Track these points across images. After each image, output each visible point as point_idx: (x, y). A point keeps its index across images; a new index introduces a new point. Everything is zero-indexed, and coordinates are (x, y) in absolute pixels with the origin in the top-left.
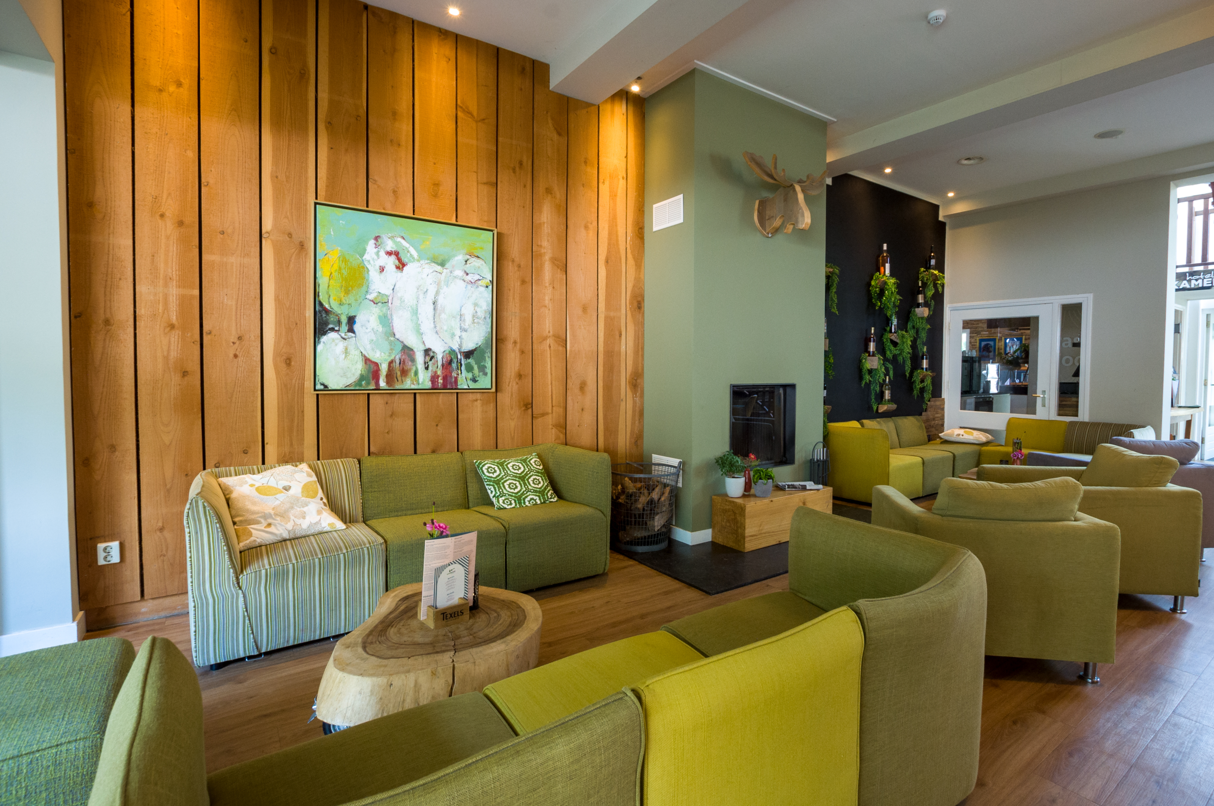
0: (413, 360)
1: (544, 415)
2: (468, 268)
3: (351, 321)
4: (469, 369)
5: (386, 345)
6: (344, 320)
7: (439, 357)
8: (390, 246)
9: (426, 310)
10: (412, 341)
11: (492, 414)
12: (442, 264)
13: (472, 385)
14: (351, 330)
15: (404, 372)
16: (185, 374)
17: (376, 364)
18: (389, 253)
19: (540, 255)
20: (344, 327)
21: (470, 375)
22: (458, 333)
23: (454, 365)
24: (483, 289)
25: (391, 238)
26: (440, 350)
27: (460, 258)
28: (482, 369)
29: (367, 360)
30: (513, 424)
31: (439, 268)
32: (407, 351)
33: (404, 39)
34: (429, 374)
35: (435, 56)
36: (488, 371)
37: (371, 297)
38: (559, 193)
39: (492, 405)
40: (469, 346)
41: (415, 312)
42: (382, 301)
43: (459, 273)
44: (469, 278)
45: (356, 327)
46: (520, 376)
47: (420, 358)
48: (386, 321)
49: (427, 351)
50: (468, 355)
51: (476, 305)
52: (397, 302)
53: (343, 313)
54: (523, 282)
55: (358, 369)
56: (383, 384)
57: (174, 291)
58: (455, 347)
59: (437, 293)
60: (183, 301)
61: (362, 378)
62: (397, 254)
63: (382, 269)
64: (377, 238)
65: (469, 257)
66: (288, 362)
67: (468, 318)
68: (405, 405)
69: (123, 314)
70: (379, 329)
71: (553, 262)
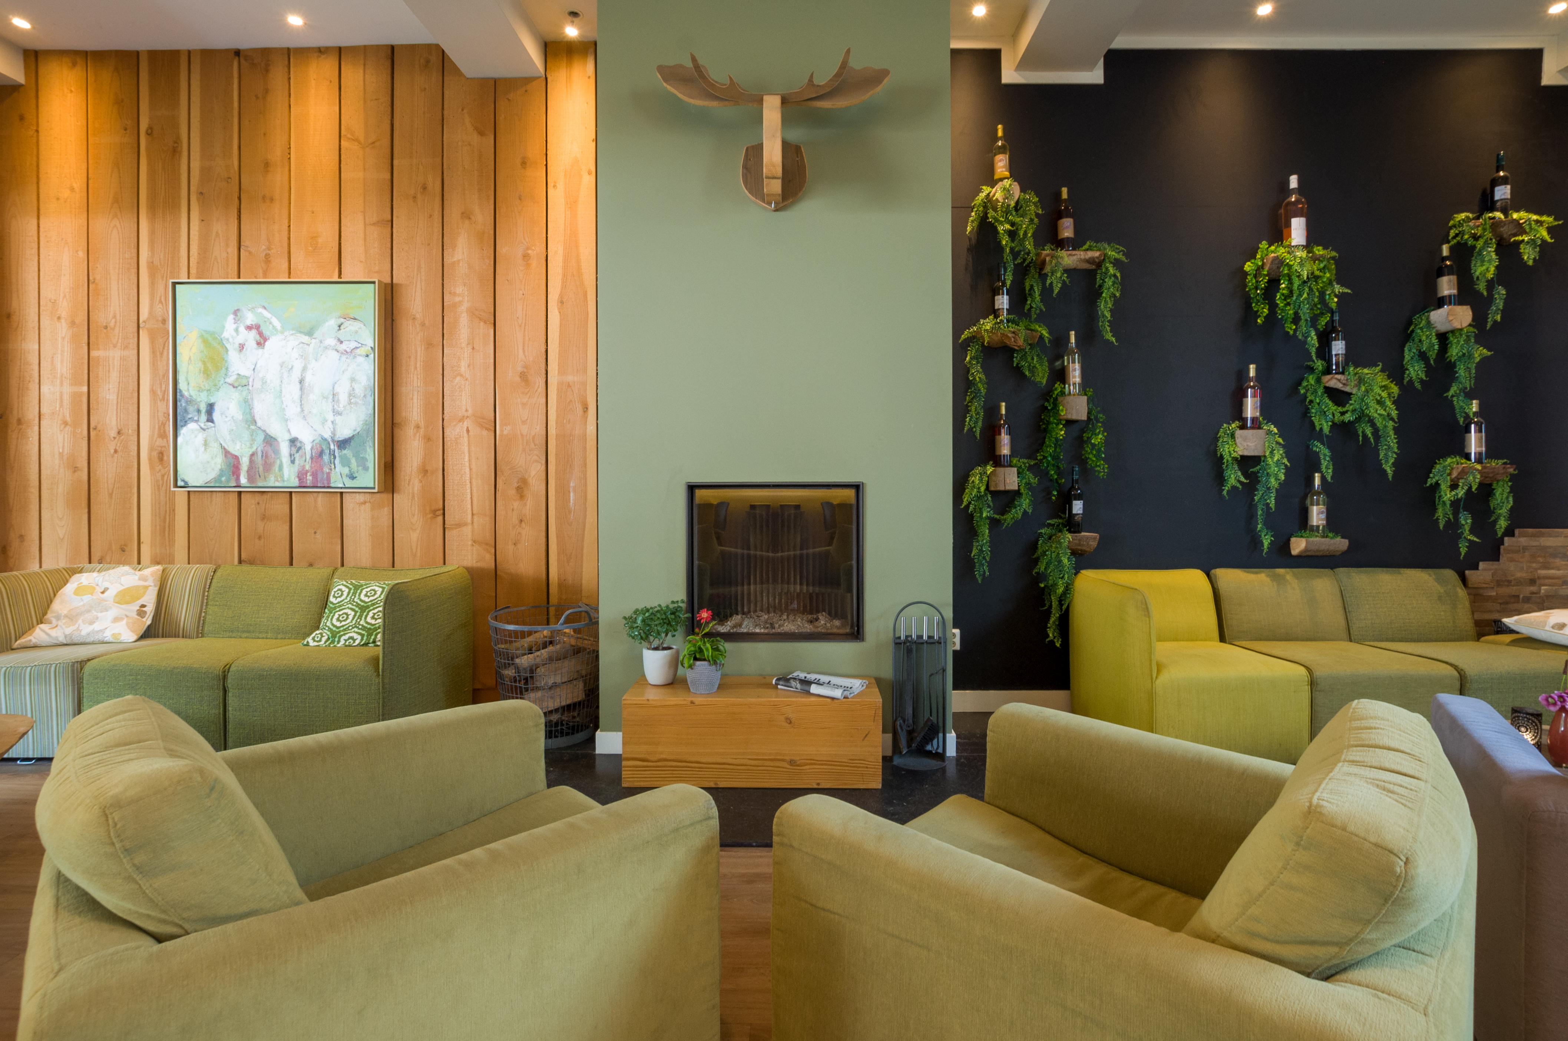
0: (277, 452)
1: (459, 525)
2: (342, 335)
3: (210, 408)
4: (345, 462)
5: (246, 435)
6: (203, 407)
7: (308, 447)
8: (250, 319)
9: (292, 390)
10: (276, 429)
11: (386, 521)
12: (310, 333)
13: (349, 483)
14: (210, 420)
15: (268, 467)
16: (76, 469)
17: (236, 458)
18: (249, 328)
19: (455, 305)
20: (204, 417)
21: (346, 471)
22: (330, 417)
23: (326, 458)
24: (361, 359)
25: (252, 309)
26: (307, 439)
27: (332, 323)
28: (362, 462)
29: (226, 453)
30: (415, 536)
31: (306, 339)
32: (270, 441)
33: (277, 75)
34: (295, 469)
35: (313, 83)
36: (370, 465)
37: (230, 380)
38: (482, 217)
39: (386, 510)
40: (344, 433)
41: (280, 394)
42: (241, 384)
43: (331, 342)
44: (343, 347)
45: (216, 416)
46: (424, 471)
47: (284, 449)
48: (247, 405)
49: (293, 441)
50: (343, 444)
51: (353, 380)
52: (258, 384)
53: (202, 401)
54: (429, 345)
55: (218, 463)
56: (243, 481)
57: (67, 389)
58: (327, 435)
59: (305, 369)
60: (75, 396)
61: (222, 473)
62: (257, 327)
63: (242, 347)
64: (236, 313)
65: (342, 320)
66: (161, 456)
67: (343, 398)
68: (279, 507)
69: (31, 414)
70: (239, 417)
71: (473, 313)
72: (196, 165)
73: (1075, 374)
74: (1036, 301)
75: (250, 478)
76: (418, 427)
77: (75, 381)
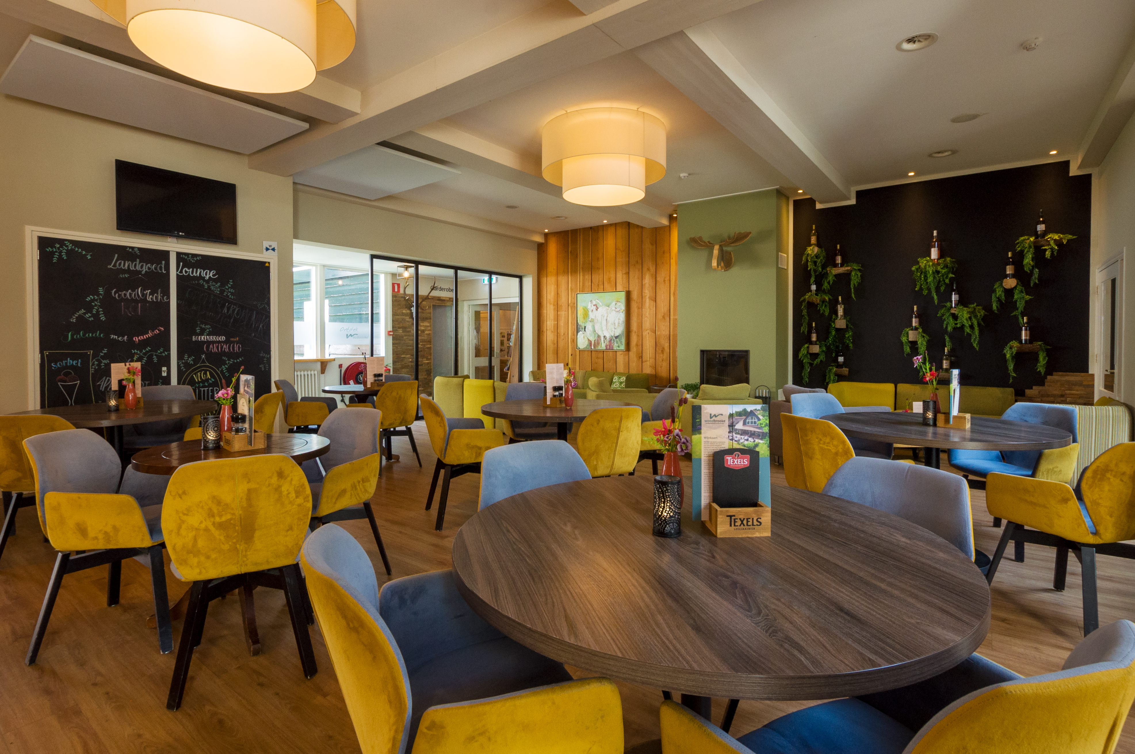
0: (601, 340)
1: (646, 361)
2: (617, 306)
3: (585, 327)
4: (617, 343)
5: (593, 335)
6: (583, 327)
7: (608, 338)
8: (594, 303)
9: (604, 322)
10: (600, 334)
11: (627, 359)
12: (608, 306)
13: (618, 349)
14: (585, 331)
15: (598, 344)
16: (554, 344)
17: (591, 341)
18: (594, 305)
19: (645, 296)
20: (583, 330)
21: (617, 345)
22: (613, 330)
23: (612, 341)
24: (621, 313)
25: (595, 300)
26: (608, 336)
27: (614, 303)
28: (621, 342)
29: (589, 340)
30: (634, 364)
31: (608, 308)
32: (599, 336)
33: (600, 233)
34: (605, 344)
35: (609, 234)
36: (623, 343)
37: (590, 320)
38: (652, 269)
39: (627, 356)
40: (617, 334)
41: (601, 324)
42: (592, 321)
43: (614, 308)
44: (617, 310)
45: (586, 330)
46: (637, 345)
47: (602, 339)
48: (594, 327)
49: (604, 337)
50: (616, 337)
51: (619, 319)
52: (596, 321)
53: (583, 325)
54: (639, 308)
55: (587, 343)
56: (593, 348)
57: (553, 323)
58: (613, 335)
59: (607, 316)
60: (554, 324)
61: (587, 346)
62: (596, 305)
63: (592, 310)
64: (591, 301)
65: (617, 302)
66: (573, 341)
67: (617, 324)
68: (601, 355)
69: (545, 330)
70: (592, 330)
71: (650, 298)
72: (581, 260)
73: (840, 311)
74: (826, 286)
75: (594, 347)
76: (635, 332)
77: (554, 321)
